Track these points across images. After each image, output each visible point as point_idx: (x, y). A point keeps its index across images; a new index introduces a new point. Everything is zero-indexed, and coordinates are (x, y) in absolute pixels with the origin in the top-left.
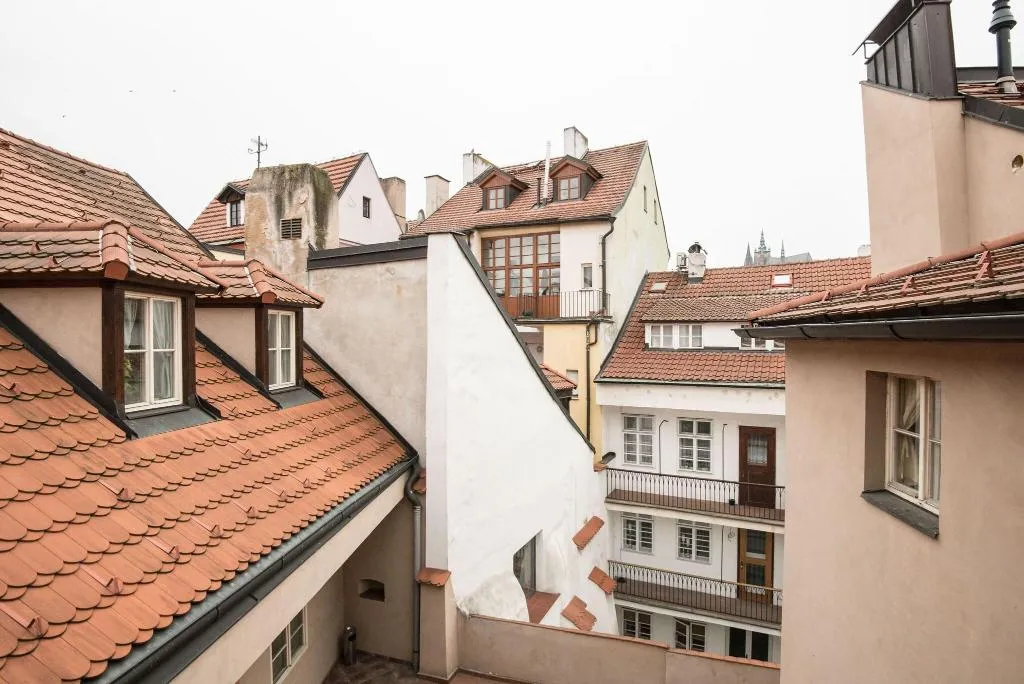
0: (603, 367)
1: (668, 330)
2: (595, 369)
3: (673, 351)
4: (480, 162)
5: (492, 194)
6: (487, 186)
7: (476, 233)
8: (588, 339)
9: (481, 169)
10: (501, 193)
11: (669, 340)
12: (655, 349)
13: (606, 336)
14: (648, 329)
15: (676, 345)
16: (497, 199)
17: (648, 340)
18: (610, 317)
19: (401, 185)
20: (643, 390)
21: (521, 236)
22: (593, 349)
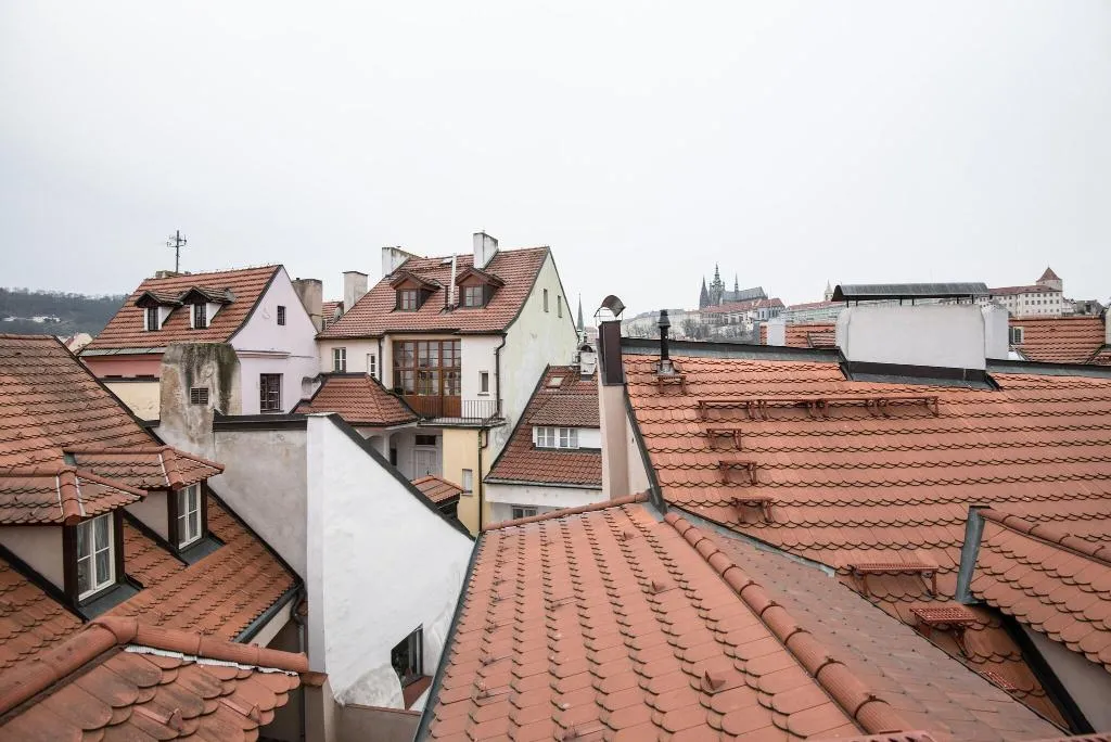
0: (492, 468)
1: (551, 433)
2: (486, 469)
3: (554, 449)
4: (398, 255)
5: (405, 296)
6: (401, 287)
7: (387, 338)
8: (480, 443)
9: (400, 260)
10: (413, 294)
11: (551, 440)
12: (540, 449)
13: (497, 440)
14: (535, 431)
15: (557, 445)
16: (409, 300)
17: (535, 440)
18: (503, 419)
19: (318, 287)
20: (523, 490)
21: (429, 341)
22: (484, 452)
